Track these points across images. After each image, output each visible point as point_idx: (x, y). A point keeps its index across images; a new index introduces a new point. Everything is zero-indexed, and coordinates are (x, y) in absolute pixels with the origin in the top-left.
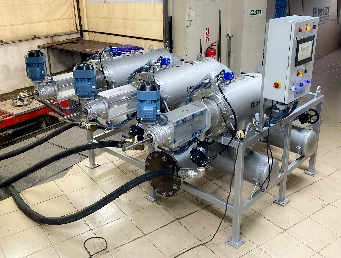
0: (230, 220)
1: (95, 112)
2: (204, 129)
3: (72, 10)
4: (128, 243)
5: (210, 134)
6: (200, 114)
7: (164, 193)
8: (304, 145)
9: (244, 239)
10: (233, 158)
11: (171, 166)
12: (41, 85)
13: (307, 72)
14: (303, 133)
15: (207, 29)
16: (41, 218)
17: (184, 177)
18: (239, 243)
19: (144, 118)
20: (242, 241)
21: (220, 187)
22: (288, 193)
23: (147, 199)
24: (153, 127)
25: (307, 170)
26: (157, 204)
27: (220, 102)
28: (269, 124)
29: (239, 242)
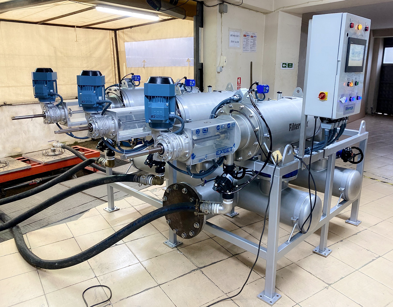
0: (262, 271)
1: (101, 128)
2: (231, 148)
3: (113, 75)
4: (137, 294)
5: (239, 158)
6: (226, 127)
7: (184, 234)
8: (348, 186)
9: (280, 294)
10: (266, 195)
11: (192, 200)
12: (49, 105)
13: (358, 85)
14: (346, 173)
15: (238, 78)
16: (37, 261)
17: (206, 212)
18: (274, 299)
19: (152, 119)
20: (277, 296)
21: (251, 235)
22: (330, 243)
23: (166, 245)
24: (166, 135)
25: (349, 219)
26: (177, 250)
27: (251, 115)
28: (310, 151)
29: (274, 297)
